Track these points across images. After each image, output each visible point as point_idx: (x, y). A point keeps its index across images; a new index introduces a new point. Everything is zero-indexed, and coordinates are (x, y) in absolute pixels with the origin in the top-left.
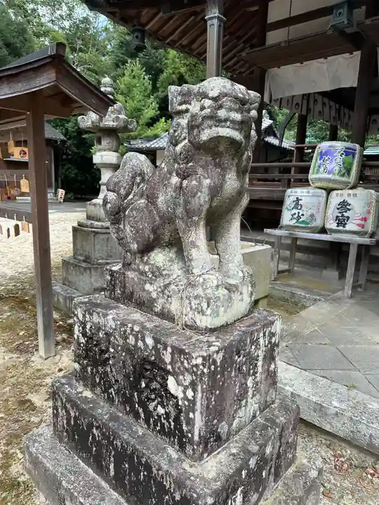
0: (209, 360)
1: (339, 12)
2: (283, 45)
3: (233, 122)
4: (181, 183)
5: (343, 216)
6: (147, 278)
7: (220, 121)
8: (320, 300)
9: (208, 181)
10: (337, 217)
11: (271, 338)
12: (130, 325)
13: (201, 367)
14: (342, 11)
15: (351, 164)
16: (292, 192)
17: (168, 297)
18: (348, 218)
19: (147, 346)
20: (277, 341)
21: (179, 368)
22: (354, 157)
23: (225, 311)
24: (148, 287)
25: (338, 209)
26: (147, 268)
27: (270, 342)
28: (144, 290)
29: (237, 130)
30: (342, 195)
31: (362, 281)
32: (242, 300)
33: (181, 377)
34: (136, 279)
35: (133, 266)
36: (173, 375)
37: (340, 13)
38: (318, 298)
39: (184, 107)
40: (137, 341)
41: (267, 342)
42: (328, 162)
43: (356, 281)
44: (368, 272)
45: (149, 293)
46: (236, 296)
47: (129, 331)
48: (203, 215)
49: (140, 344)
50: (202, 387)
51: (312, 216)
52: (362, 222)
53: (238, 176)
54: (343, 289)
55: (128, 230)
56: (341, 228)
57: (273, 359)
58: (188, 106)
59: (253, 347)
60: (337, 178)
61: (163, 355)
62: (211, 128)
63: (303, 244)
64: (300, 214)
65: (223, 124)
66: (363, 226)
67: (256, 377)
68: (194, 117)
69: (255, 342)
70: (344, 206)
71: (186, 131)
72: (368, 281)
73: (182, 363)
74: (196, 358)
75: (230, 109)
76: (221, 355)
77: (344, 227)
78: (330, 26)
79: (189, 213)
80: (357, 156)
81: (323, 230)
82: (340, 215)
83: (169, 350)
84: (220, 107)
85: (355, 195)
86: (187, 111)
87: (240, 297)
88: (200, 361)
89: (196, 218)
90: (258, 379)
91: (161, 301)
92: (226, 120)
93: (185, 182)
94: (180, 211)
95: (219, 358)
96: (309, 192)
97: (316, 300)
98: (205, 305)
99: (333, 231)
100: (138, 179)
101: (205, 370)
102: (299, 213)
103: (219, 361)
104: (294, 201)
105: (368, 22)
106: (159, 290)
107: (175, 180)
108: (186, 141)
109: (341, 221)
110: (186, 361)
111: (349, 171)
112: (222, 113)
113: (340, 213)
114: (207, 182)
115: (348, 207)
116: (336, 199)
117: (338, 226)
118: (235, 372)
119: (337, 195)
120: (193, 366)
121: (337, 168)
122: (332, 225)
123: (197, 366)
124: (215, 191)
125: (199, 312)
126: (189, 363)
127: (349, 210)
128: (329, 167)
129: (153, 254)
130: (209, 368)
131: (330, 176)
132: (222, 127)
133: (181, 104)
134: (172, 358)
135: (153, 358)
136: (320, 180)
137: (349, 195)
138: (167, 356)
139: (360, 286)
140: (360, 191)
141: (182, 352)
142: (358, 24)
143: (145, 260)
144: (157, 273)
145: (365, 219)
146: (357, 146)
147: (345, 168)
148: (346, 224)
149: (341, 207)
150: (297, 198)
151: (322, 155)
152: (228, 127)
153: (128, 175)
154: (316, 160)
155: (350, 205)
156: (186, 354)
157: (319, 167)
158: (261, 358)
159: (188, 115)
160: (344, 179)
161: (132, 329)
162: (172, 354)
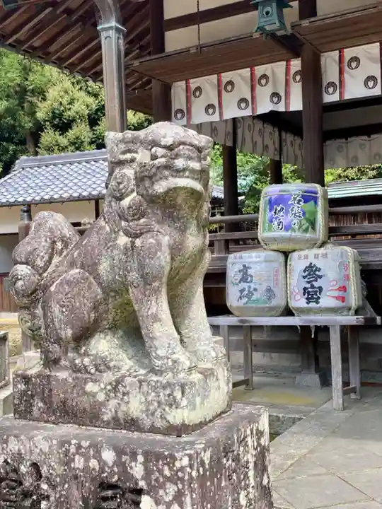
0: (197, 459)
1: (265, 10)
2: (193, 51)
3: (193, 171)
4: (133, 243)
5: (312, 287)
6: (88, 376)
7: (178, 171)
8: (300, 419)
9: (167, 238)
10: (305, 289)
11: (259, 439)
12: (74, 441)
13: (188, 469)
14: (269, 9)
15: (314, 213)
16: (235, 258)
17: (124, 394)
18: (320, 289)
19: (105, 463)
20: (267, 444)
21: (156, 480)
22: (316, 202)
23: (202, 403)
24: (90, 387)
25: (304, 277)
26: (86, 361)
27: (259, 444)
28: (86, 393)
29: (196, 179)
30: (306, 257)
31: (355, 382)
32: (219, 388)
33: (161, 492)
34: (70, 380)
35: (63, 362)
36: (148, 494)
37: (267, 13)
38: (297, 416)
39: (128, 156)
40: (87, 460)
41: (256, 444)
42: (282, 214)
43: (346, 383)
44: (361, 371)
45: (94, 395)
46: (212, 383)
47: (73, 450)
48: (165, 280)
49: (94, 463)
50: (192, 498)
51: (269, 290)
52: (341, 294)
53: (199, 231)
54: (331, 398)
55: (57, 311)
56: (313, 305)
57: (265, 469)
58: (135, 155)
59: (242, 449)
60: (298, 234)
61: (131, 468)
62: (167, 179)
63: (259, 338)
64: (252, 290)
65: (181, 174)
66: (343, 299)
67: (248, 493)
68: (143, 166)
69: (242, 441)
70: (312, 272)
71: (133, 182)
72: (363, 384)
73: (160, 471)
74: (181, 460)
75: (190, 158)
76: (208, 454)
77: (317, 303)
78: (256, 28)
79: (146, 279)
80: (320, 202)
81: (288, 312)
82: (308, 286)
83: (140, 458)
84: (177, 156)
85: (325, 256)
86: (133, 160)
87: (216, 384)
88: (186, 461)
89: (156, 284)
90: (251, 496)
91: (112, 403)
92: (184, 170)
93: (138, 242)
94: (134, 276)
95: (207, 457)
96: (259, 257)
97: (294, 419)
98: (178, 395)
99: (302, 311)
100: (59, 245)
101: (194, 474)
102: (250, 287)
103: (207, 462)
104: (240, 271)
105: (305, 23)
106: (109, 387)
107: (123, 240)
108: (135, 194)
109: (312, 294)
110: (166, 468)
111: (313, 224)
112: (180, 163)
113: (308, 282)
114: (166, 240)
115: (317, 273)
116: (299, 263)
117: (308, 303)
118: (225, 481)
119: (300, 258)
120: (178, 471)
121: (296, 221)
122: (299, 302)
123: (182, 469)
124: (176, 250)
125: (171, 406)
126: (170, 469)
127: (320, 277)
128: (285, 221)
129: (93, 342)
130: (198, 471)
131: (288, 234)
132: (180, 177)
133: (124, 153)
134: (146, 469)
135: (116, 478)
136: (275, 239)
137: (316, 256)
138: (137, 469)
139: (354, 390)
140: (331, 249)
141: (159, 456)
142: (293, 27)
143: (83, 351)
144: (103, 365)
145: (344, 289)
146: (318, 187)
147: (308, 220)
148: (319, 298)
149: (309, 275)
150: (244, 266)
151: (271, 204)
152: (188, 177)
153: (46, 241)
154: (265, 211)
155: (320, 270)
156: (166, 457)
157: (271, 221)
158: (251, 466)
159: (135, 165)
160: (308, 235)
161: (79, 447)
162: (145, 464)
